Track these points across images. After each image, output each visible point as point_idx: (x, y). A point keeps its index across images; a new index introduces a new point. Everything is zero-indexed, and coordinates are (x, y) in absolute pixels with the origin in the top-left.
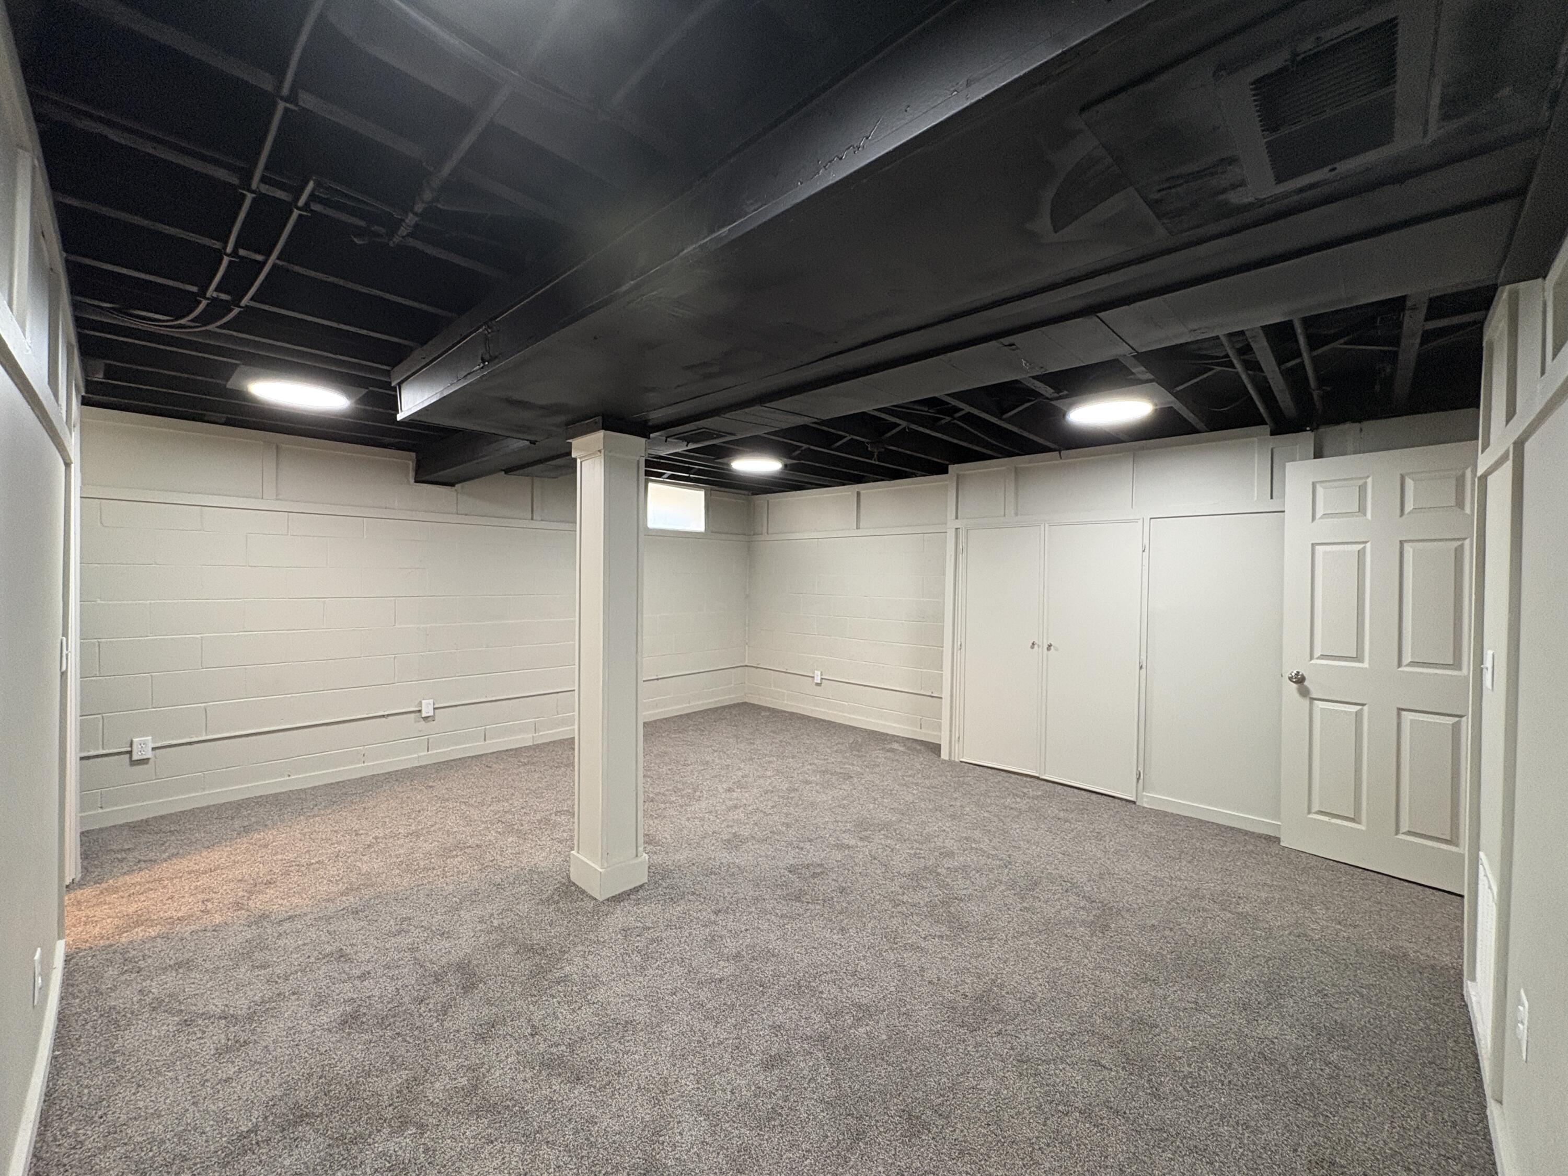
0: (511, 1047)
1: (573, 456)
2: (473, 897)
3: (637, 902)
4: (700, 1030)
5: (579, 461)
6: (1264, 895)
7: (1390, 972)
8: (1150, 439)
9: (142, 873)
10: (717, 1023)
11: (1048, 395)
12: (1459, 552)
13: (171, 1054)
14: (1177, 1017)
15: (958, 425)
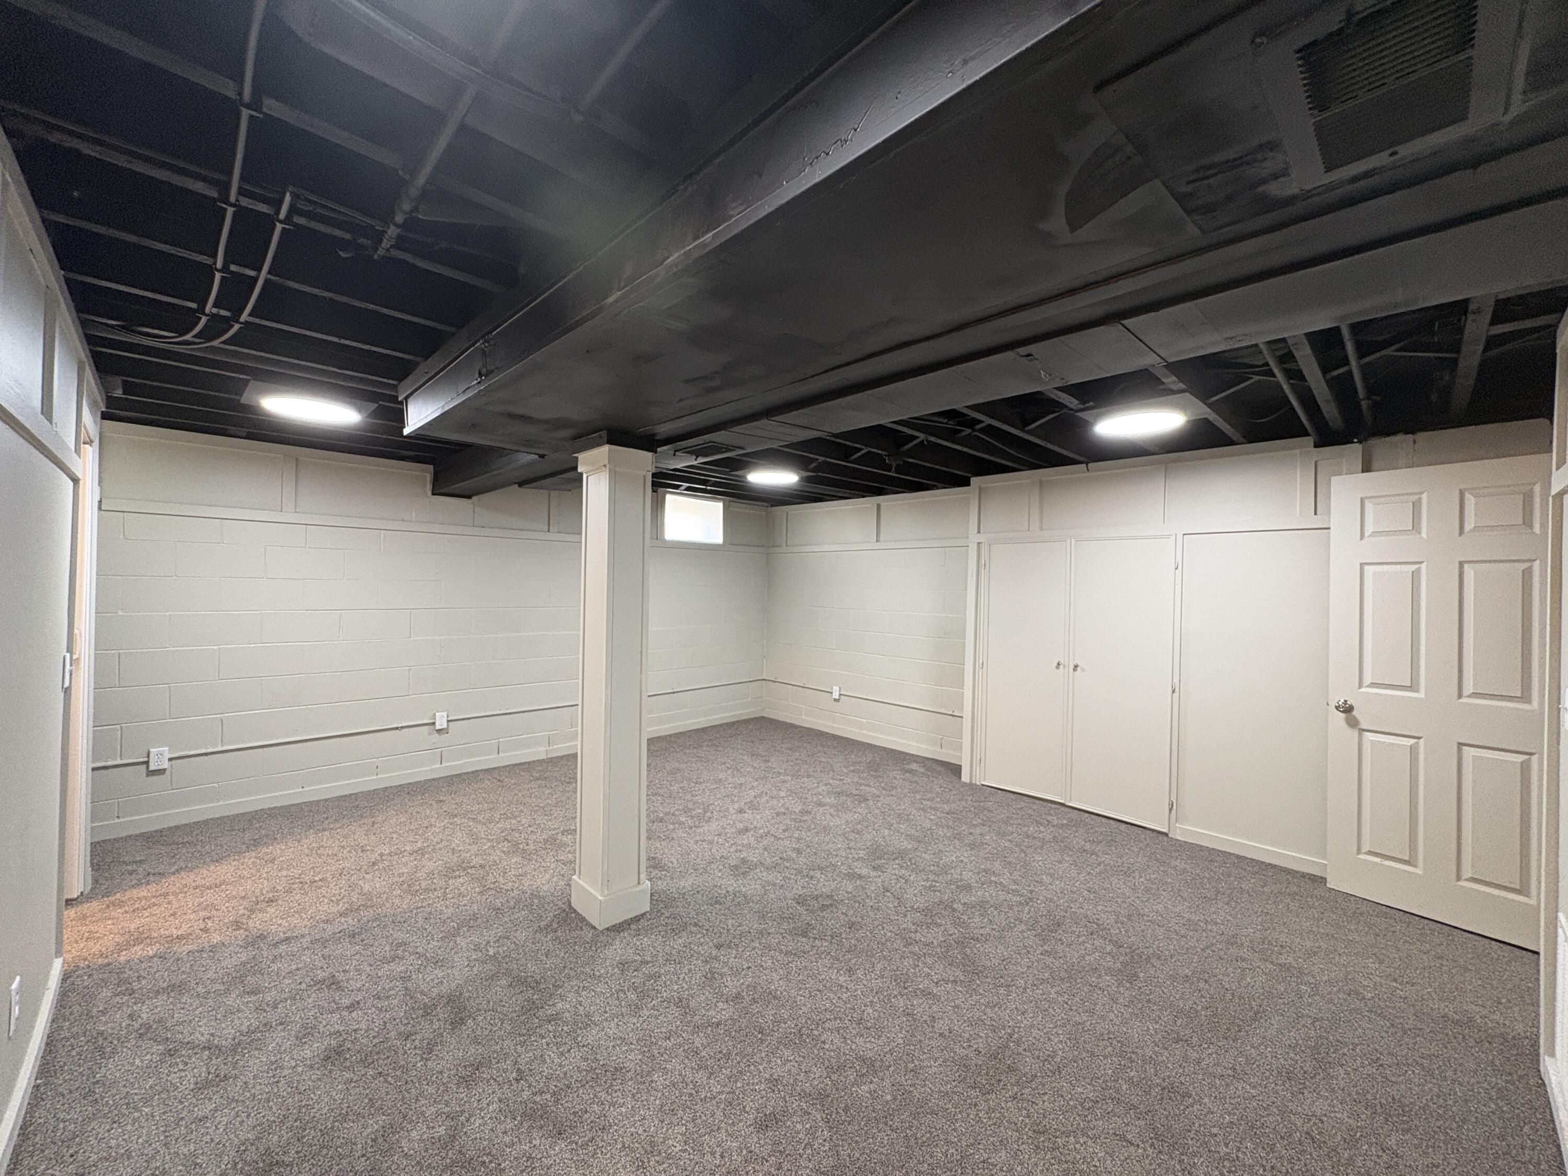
0: (493, 1093)
1: (579, 470)
2: (471, 922)
3: (638, 933)
4: (692, 1082)
5: (585, 476)
6: (1309, 944)
7: (1454, 1041)
8: (1183, 451)
9: (149, 887)
10: (711, 1074)
11: (1071, 406)
12: (1527, 575)
13: (151, 1087)
14: (1212, 1085)
15: (979, 438)
